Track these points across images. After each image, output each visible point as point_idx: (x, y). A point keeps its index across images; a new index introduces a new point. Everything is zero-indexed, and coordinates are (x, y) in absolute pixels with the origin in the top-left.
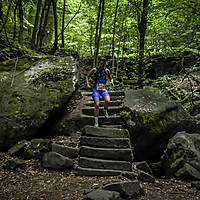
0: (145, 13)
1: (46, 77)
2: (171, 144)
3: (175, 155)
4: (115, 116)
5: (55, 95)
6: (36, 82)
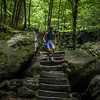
0: (76, 7)
1: (19, 44)
2: (92, 82)
3: (95, 89)
5: (25, 54)
6: (14, 46)
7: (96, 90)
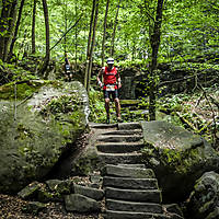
2: (199, 185)
3: (204, 198)
4: (135, 153)
5: (67, 129)
6: (43, 113)
7: (207, 200)
